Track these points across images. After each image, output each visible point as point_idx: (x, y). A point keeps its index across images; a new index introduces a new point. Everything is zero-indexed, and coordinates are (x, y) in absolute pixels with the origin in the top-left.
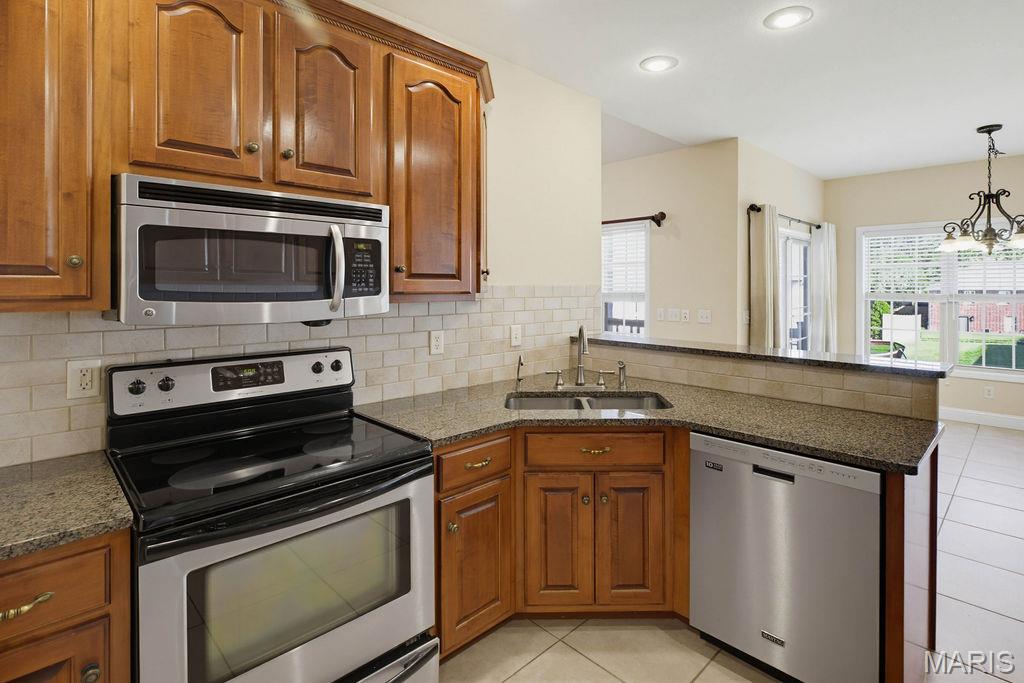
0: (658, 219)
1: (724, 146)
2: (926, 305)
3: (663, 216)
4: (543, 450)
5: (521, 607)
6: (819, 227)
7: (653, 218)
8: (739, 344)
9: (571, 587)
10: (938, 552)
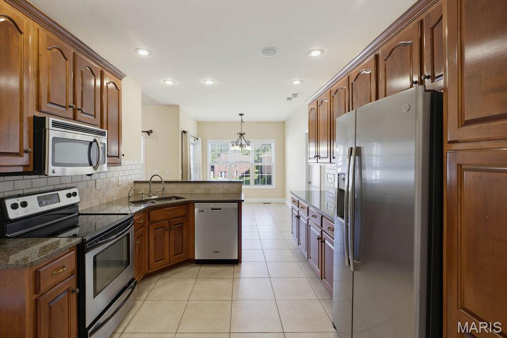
0: (149, 132)
1: (176, 107)
2: (214, 166)
3: (151, 131)
4: (154, 216)
5: (147, 271)
6: (197, 139)
7: (147, 132)
8: (180, 179)
9: (163, 260)
10: (242, 227)
